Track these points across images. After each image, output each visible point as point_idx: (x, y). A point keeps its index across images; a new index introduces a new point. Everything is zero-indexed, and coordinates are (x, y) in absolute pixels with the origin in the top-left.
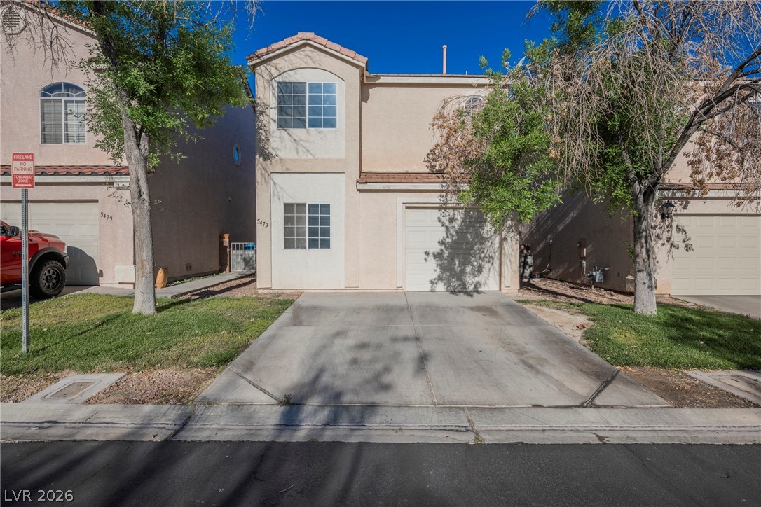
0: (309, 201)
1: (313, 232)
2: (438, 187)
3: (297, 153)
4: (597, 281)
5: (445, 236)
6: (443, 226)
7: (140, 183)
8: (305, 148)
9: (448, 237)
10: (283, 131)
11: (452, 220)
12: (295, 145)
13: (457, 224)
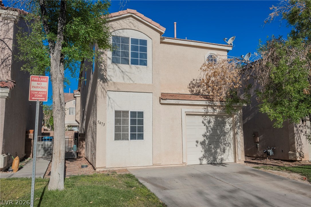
0: (131, 109)
1: (133, 129)
2: (204, 103)
3: (124, 79)
4: (271, 155)
5: (206, 131)
6: (205, 125)
8: (128, 76)
9: (207, 132)
10: (115, 66)
11: (209, 122)
12: (123, 74)
13: (212, 125)
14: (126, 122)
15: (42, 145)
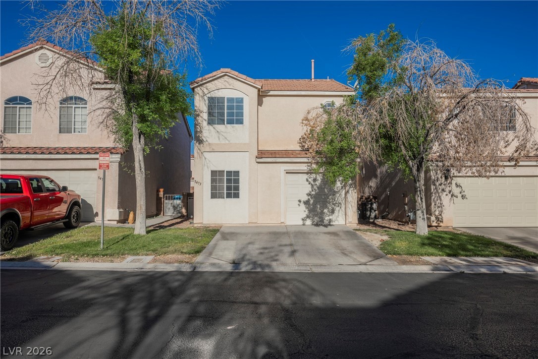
0: (226, 169)
1: (229, 188)
2: (305, 160)
3: (219, 139)
5: (311, 190)
6: (309, 184)
7: (141, 162)
8: (224, 136)
9: (312, 191)
10: (210, 127)
11: (315, 180)
12: (218, 135)
13: (318, 183)
14: (221, 181)
15: (171, 204)
